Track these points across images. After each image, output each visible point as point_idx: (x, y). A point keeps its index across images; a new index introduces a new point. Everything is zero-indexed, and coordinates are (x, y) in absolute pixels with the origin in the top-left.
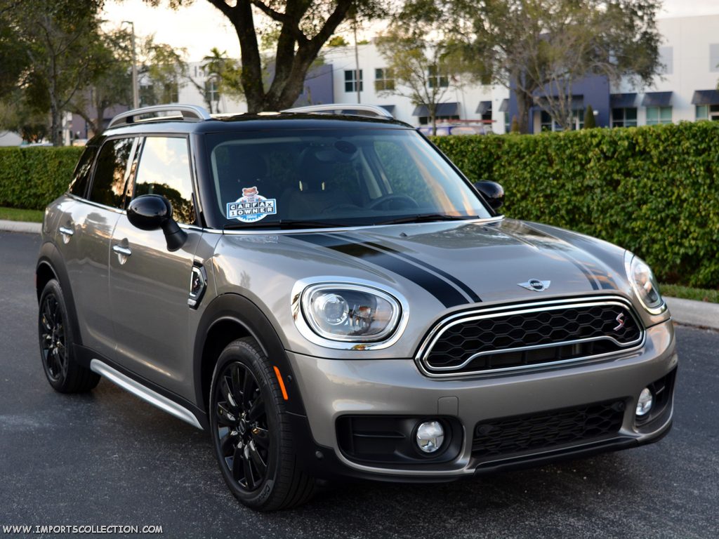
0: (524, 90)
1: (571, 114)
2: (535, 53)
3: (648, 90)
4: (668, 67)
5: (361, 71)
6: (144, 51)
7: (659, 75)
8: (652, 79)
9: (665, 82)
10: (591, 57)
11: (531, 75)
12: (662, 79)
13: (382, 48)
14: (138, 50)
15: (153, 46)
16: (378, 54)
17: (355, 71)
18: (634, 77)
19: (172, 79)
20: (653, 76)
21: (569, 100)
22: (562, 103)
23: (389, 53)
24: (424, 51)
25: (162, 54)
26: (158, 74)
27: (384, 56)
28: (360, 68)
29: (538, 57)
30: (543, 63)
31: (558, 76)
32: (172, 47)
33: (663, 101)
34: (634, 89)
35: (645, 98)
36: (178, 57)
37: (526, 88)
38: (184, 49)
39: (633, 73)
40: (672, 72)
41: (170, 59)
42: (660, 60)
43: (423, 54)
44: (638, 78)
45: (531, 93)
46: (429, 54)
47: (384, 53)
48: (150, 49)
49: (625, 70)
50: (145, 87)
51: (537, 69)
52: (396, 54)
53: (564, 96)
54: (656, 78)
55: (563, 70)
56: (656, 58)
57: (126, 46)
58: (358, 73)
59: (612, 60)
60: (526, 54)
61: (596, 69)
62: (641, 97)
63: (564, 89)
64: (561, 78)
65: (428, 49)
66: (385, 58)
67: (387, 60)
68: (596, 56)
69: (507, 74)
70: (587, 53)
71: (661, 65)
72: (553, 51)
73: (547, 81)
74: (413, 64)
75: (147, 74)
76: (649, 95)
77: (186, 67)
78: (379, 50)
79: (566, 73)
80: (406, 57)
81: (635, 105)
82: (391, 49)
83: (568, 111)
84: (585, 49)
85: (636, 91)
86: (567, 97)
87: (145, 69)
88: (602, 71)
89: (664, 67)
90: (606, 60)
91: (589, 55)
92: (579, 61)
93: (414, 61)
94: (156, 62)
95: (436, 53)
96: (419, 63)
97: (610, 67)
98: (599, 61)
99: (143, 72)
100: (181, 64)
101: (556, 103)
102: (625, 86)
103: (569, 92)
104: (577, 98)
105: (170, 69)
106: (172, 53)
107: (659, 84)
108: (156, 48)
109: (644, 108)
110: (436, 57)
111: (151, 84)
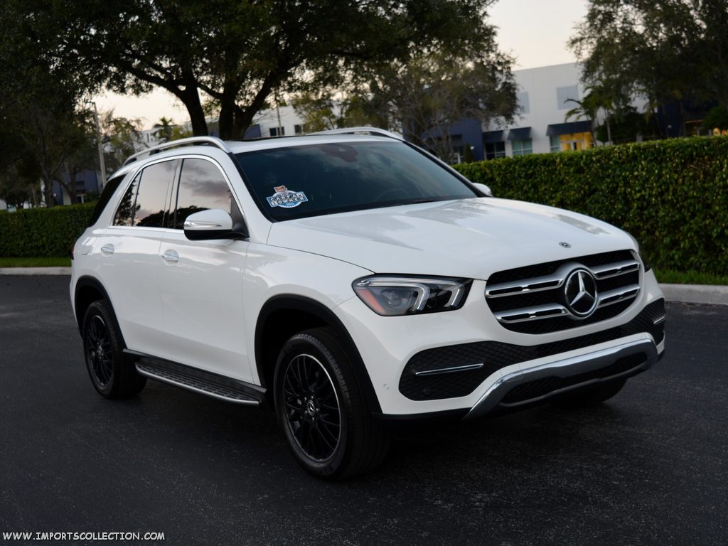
0: (413, 134)
1: (452, 151)
2: (420, 105)
3: (511, 127)
4: (525, 108)
5: (283, 128)
6: (105, 125)
7: (518, 115)
8: (513, 118)
9: (524, 120)
10: (464, 106)
11: (418, 122)
12: (520, 118)
13: (299, 110)
14: (100, 125)
15: (112, 120)
16: (296, 114)
17: (278, 129)
18: (498, 117)
19: (130, 146)
20: (513, 116)
21: (450, 140)
22: (444, 142)
23: (304, 113)
24: (332, 109)
25: (121, 126)
26: (118, 143)
27: (301, 115)
28: (282, 125)
29: (423, 108)
30: (428, 113)
31: (440, 122)
32: (128, 120)
33: (524, 135)
34: (500, 127)
35: (510, 134)
36: (133, 127)
37: (415, 133)
38: (138, 121)
39: (498, 115)
40: (529, 112)
41: (127, 130)
42: (518, 103)
43: (331, 112)
44: (502, 119)
45: (420, 136)
46: (336, 111)
47: (300, 113)
48: (110, 122)
49: (492, 113)
50: (107, 153)
51: (422, 117)
52: (310, 113)
53: (445, 137)
54: (516, 118)
55: (442, 117)
56: (515, 102)
57: (90, 122)
58: (281, 130)
59: (481, 105)
60: (413, 106)
61: (469, 114)
62: (507, 133)
63: (445, 131)
64: (442, 123)
65: (336, 107)
66: (302, 117)
67: (303, 119)
68: (468, 104)
69: (400, 123)
70: (461, 102)
71: (519, 107)
72: (434, 102)
73: (431, 126)
74: (324, 120)
75: (109, 143)
76: (512, 131)
77: (141, 136)
78: (296, 111)
79: (446, 119)
80: (318, 116)
81: (502, 140)
82: (306, 109)
83: (449, 149)
84: (459, 98)
85: (502, 128)
86: (448, 137)
87: (107, 139)
88: (473, 115)
89: (522, 108)
90: (477, 106)
91: (463, 103)
92: (455, 108)
93: (324, 118)
94: (116, 133)
95: (342, 110)
96: (330, 119)
97: (479, 111)
98: (471, 108)
99: (106, 142)
100: (137, 133)
101: (440, 143)
102: (493, 127)
103: (449, 133)
104: (457, 137)
105: (127, 137)
106: (128, 125)
107: (520, 122)
108: (115, 122)
109: (510, 141)
110: (342, 113)
111: (112, 151)
